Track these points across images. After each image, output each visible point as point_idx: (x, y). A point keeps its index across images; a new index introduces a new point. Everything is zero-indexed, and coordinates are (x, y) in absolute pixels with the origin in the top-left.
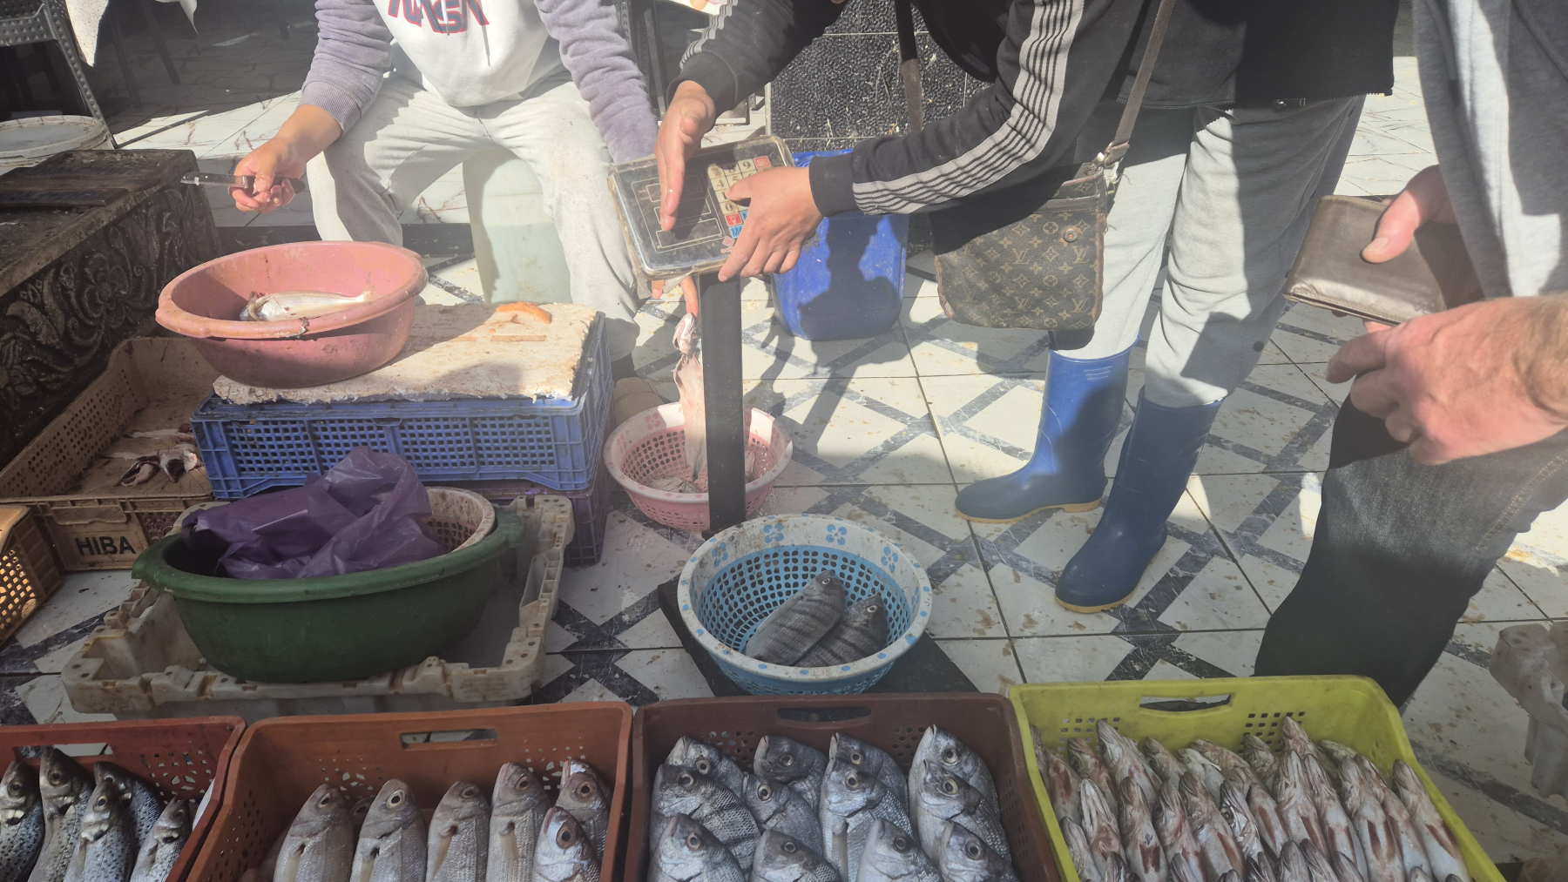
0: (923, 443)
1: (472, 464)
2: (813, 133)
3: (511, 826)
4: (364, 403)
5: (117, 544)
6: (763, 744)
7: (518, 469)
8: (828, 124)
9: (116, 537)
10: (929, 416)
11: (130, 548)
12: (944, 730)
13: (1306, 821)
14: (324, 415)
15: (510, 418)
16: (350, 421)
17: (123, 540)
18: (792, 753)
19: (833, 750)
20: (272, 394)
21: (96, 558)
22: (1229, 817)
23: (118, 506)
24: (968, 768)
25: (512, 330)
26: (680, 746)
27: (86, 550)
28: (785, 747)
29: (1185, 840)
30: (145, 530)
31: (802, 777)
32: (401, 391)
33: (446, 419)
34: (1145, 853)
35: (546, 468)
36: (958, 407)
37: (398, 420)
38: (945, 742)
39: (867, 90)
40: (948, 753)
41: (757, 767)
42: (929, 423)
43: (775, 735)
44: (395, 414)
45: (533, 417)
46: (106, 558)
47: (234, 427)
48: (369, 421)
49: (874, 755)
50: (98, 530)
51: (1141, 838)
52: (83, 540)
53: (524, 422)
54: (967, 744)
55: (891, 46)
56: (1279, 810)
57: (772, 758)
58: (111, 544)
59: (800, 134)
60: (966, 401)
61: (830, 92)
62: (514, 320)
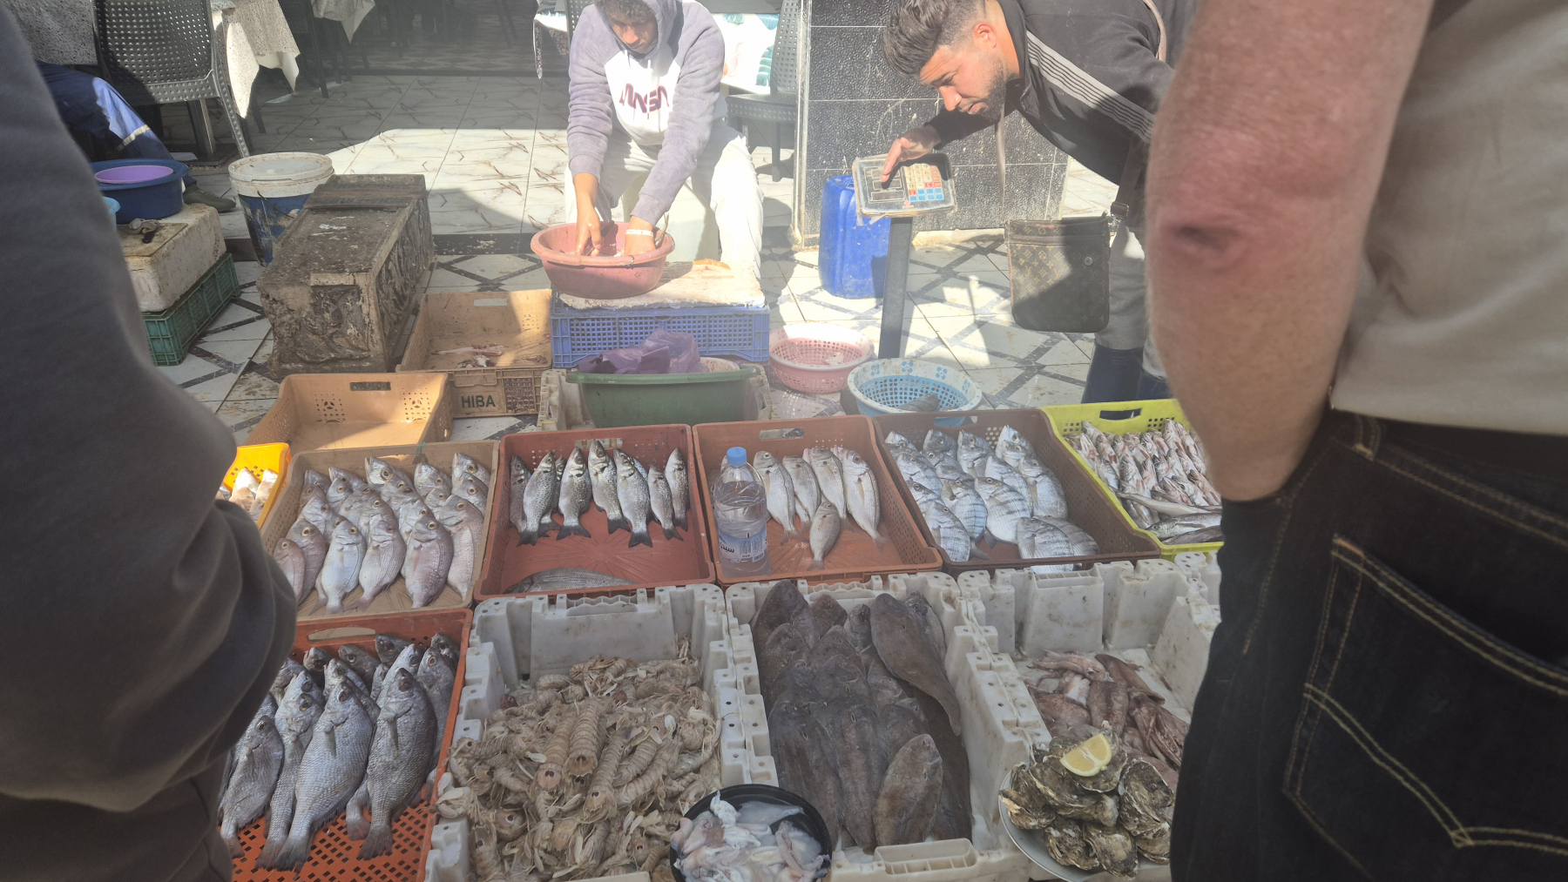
0: (939, 351)
1: (704, 345)
2: (834, 166)
3: (825, 463)
4: (650, 308)
5: (485, 401)
6: (930, 432)
7: (730, 348)
8: (845, 160)
9: (486, 396)
10: (939, 338)
11: (493, 403)
12: (1013, 426)
13: (1177, 443)
14: (627, 315)
15: (730, 316)
16: (641, 318)
17: (490, 397)
18: (942, 438)
19: (961, 437)
20: (599, 303)
21: (472, 409)
22: (1145, 445)
23: (494, 374)
24: (1024, 444)
25: (707, 273)
26: (891, 435)
27: (466, 404)
28: (941, 434)
29: (1127, 451)
30: (506, 389)
31: (948, 451)
32: (669, 301)
33: (694, 317)
34: (1110, 457)
35: (746, 348)
36: (956, 332)
37: (667, 317)
38: (1013, 432)
39: (870, 137)
40: (1015, 437)
41: (925, 447)
42: (940, 341)
43: (936, 430)
44: (667, 315)
45: (744, 315)
46: (476, 410)
47: (575, 322)
48: (651, 318)
49: (980, 441)
50: (477, 392)
51: (1108, 452)
52: (466, 398)
53: (738, 319)
54: (1023, 433)
55: (887, 108)
56: (1165, 441)
57: (934, 440)
58: (482, 401)
59: (825, 166)
60: (960, 329)
61: (847, 138)
62: (707, 268)
